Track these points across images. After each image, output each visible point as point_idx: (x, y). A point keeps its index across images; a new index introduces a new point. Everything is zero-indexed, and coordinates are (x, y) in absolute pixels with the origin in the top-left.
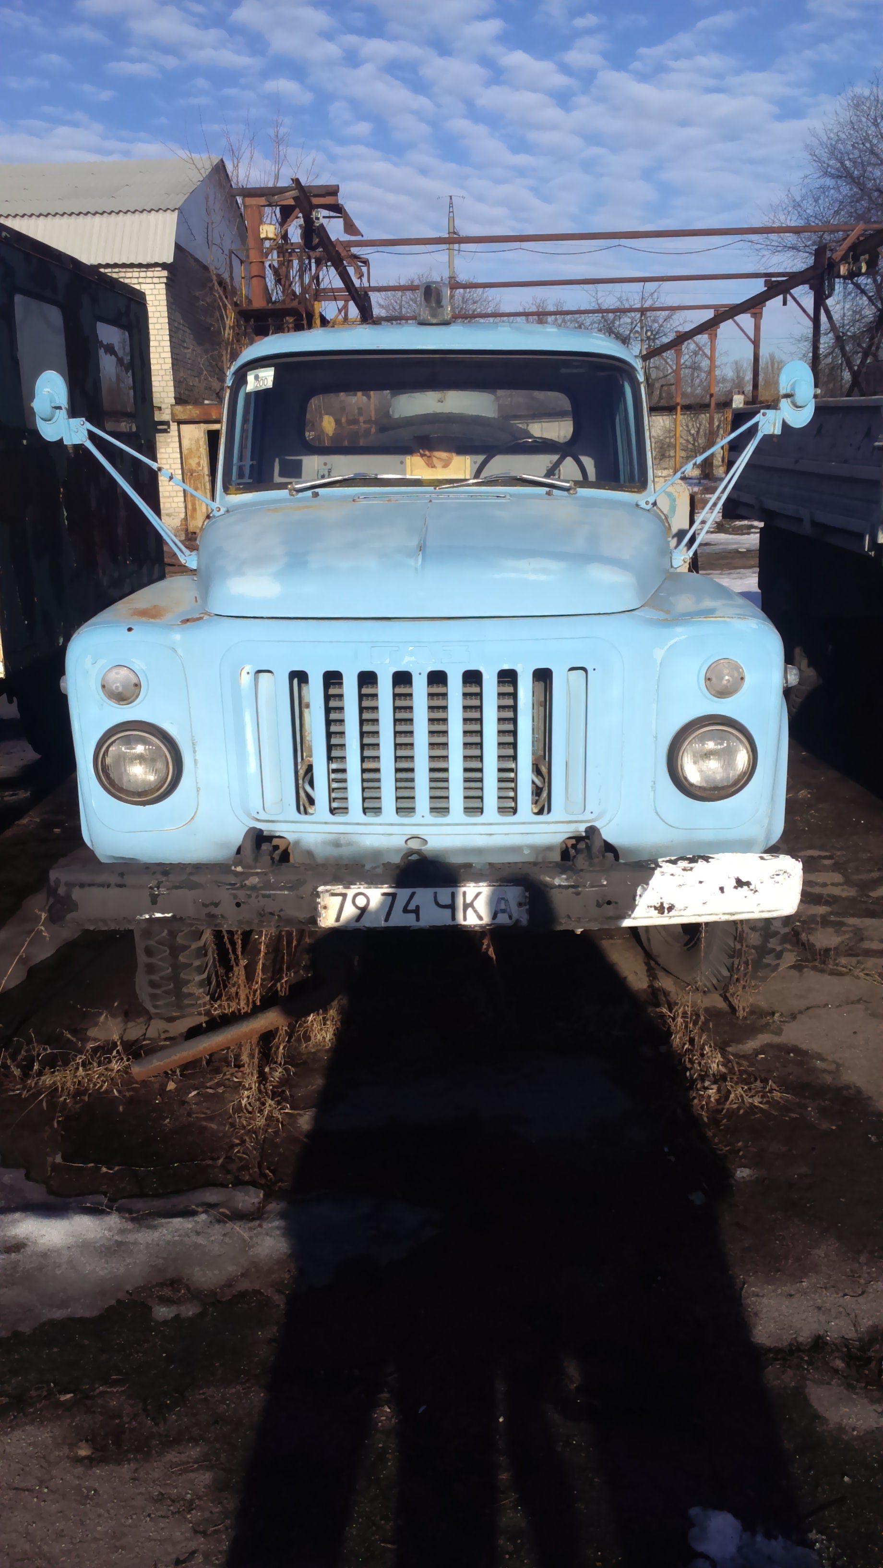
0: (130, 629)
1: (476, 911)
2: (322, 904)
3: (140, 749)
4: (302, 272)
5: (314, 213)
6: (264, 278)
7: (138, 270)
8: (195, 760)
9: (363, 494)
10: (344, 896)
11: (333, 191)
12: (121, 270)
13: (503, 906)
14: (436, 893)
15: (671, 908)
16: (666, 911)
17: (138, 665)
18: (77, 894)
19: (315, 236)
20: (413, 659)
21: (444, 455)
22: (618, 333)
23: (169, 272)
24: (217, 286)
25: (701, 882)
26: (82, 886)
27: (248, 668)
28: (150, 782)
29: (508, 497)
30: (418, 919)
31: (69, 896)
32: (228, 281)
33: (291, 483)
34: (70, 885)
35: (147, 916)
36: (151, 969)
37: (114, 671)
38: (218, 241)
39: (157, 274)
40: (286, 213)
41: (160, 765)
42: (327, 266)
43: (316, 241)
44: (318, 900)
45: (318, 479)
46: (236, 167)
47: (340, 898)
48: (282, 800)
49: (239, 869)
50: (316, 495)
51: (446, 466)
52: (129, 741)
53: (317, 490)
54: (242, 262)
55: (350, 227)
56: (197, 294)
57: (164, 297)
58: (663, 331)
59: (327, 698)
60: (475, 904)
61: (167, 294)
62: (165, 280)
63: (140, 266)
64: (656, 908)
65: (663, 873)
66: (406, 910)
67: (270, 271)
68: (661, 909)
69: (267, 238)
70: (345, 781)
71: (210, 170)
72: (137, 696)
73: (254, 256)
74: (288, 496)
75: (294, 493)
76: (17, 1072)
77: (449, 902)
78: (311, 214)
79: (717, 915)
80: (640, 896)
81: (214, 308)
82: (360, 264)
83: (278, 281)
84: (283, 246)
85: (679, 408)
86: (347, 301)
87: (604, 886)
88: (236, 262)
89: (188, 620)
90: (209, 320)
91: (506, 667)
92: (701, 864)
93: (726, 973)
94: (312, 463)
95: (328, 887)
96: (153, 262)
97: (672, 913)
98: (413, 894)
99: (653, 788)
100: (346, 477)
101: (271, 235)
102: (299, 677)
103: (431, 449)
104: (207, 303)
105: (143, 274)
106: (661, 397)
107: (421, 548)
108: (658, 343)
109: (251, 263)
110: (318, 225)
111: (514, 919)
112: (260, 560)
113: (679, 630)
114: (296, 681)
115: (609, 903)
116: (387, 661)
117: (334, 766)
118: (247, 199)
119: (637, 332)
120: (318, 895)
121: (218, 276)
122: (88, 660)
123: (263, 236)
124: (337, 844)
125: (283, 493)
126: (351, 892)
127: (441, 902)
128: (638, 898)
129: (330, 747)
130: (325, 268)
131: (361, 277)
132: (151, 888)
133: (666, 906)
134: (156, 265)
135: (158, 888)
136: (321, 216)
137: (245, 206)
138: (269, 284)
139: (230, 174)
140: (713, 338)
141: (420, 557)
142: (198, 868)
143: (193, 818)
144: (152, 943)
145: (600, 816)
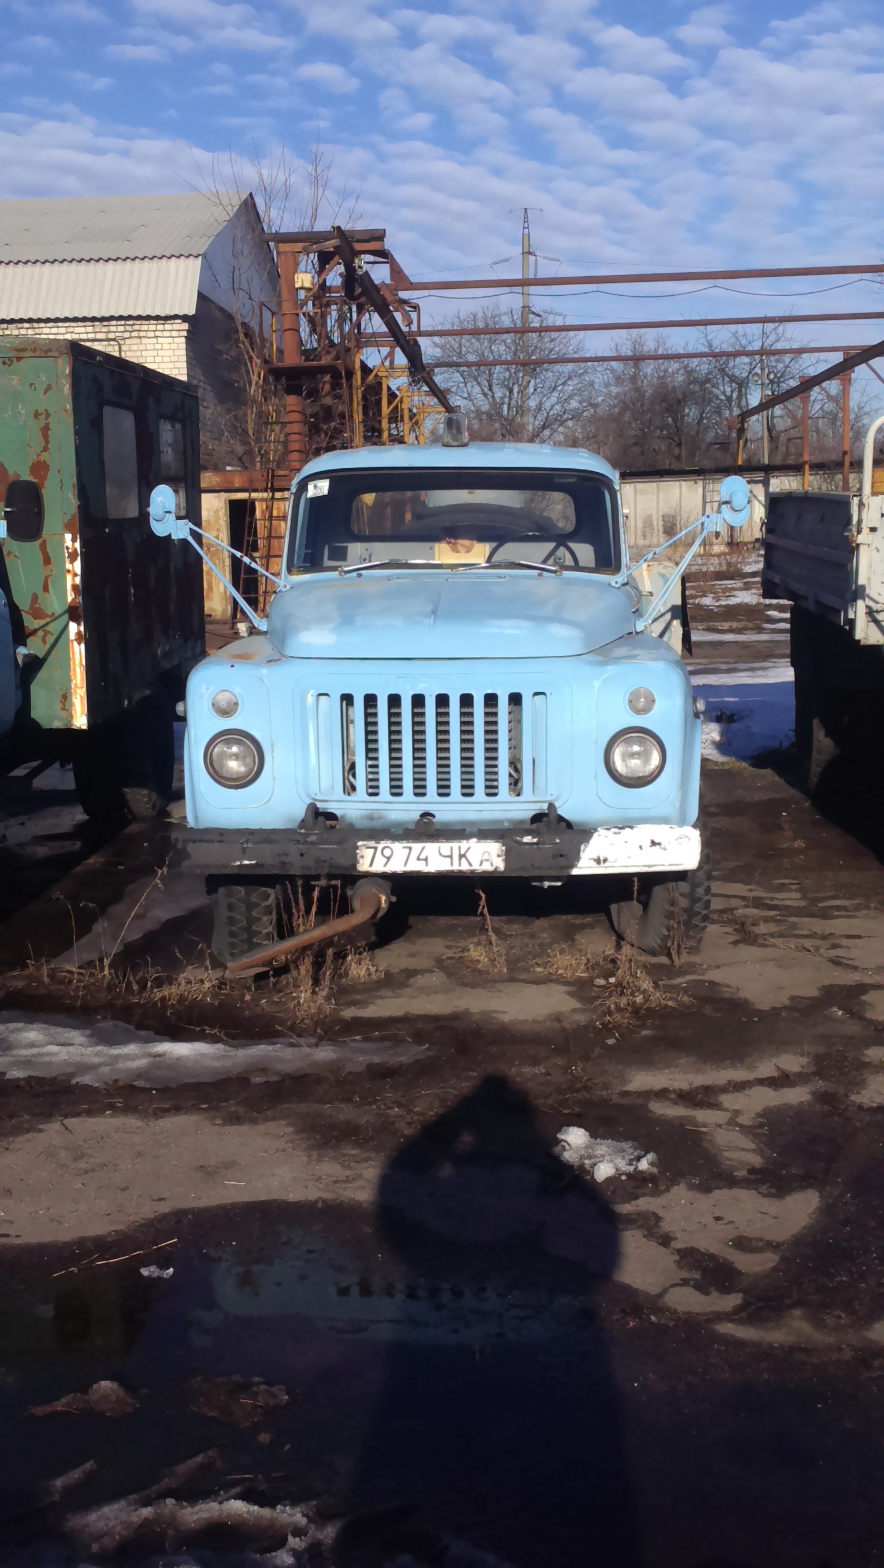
0: (232, 666)
1: (468, 860)
2: (361, 854)
3: (235, 749)
4: (341, 319)
5: (356, 261)
6: (298, 331)
7: (155, 322)
8: (273, 758)
9: (396, 574)
10: (376, 848)
11: (379, 236)
12: (136, 322)
13: (486, 857)
14: (439, 847)
15: (605, 861)
16: (602, 862)
17: (237, 690)
18: (190, 847)
19: (357, 286)
20: (426, 685)
21: (467, 542)
22: (733, 375)
23: (191, 325)
24: (242, 336)
25: (626, 842)
26: (194, 842)
27: (312, 692)
28: (241, 773)
29: (507, 577)
30: (427, 865)
31: (184, 849)
32: (257, 329)
33: (340, 567)
34: (186, 842)
35: (238, 863)
36: (231, 921)
37: (222, 693)
38: (245, 287)
39: (176, 327)
40: (325, 259)
41: (249, 760)
42: (369, 312)
43: (358, 291)
44: (358, 851)
45: (361, 563)
46: (268, 208)
47: (372, 851)
48: (333, 787)
49: (303, 831)
50: (360, 575)
51: (468, 551)
52: (229, 743)
53: (360, 572)
54: (273, 314)
55: (397, 272)
56: (221, 347)
57: (184, 352)
58: (790, 372)
59: (367, 715)
60: (467, 855)
61: (187, 349)
62: (185, 334)
63: (157, 318)
64: (595, 860)
65: (599, 836)
66: (418, 859)
67: (305, 320)
68: (598, 861)
69: (302, 288)
70: (377, 773)
71: (238, 207)
72: (236, 712)
73: (287, 307)
74: (338, 576)
75: (343, 574)
76: (136, 987)
77: (449, 854)
78: (353, 262)
79: (639, 866)
80: (584, 851)
81: (238, 363)
82: (408, 309)
83: (313, 330)
84: (321, 293)
85: (807, 467)
86: (392, 348)
87: (557, 843)
88: (267, 314)
89: (271, 661)
90: (234, 376)
91: (490, 691)
92: (628, 830)
93: (666, 933)
94: (355, 549)
95: (365, 843)
96: (172, 314)
97: (607, 864)
98: (423, 848)
99: (596, 778)
100: (383, 562)
101: (307, 284)
102: (347, 699)
103: (456, 537)
104: (231, 357)
105: (160, 327)
106: (787, 454)
107: (434, 612)
108: (784, 387)
109: (284, 315)
110: (361, 273)
111: (494, 867)
112: (322, 620)
113: (609, 667)
114: (344, 703)
115: (561, 856)
116: (408, 687)
117: (370, 763)
118: (280, 245)
119: (757, 374)
120: (357, 848)
121: (244, 324)
122: (204, 686)
123: (297, 285)
124: (371, 818)
125: (334, 574)
126: (380, 846)
127: (444, 854)
128: (581, 853)
129: (368, 750)
130: (367, 314)
131: (409, 325)
132: (242, 843)
133: (602, 859)
134: (176, 317)
135: (247, 843)
136: (364, 263)
137: (278, 253)
138: (303, 334)
139: (261, 214)
140: (847, 383)
141: (432, 618)
142: (274, 831)
143: (269, 799)
144: (233, 900)
145: (559, 797)
